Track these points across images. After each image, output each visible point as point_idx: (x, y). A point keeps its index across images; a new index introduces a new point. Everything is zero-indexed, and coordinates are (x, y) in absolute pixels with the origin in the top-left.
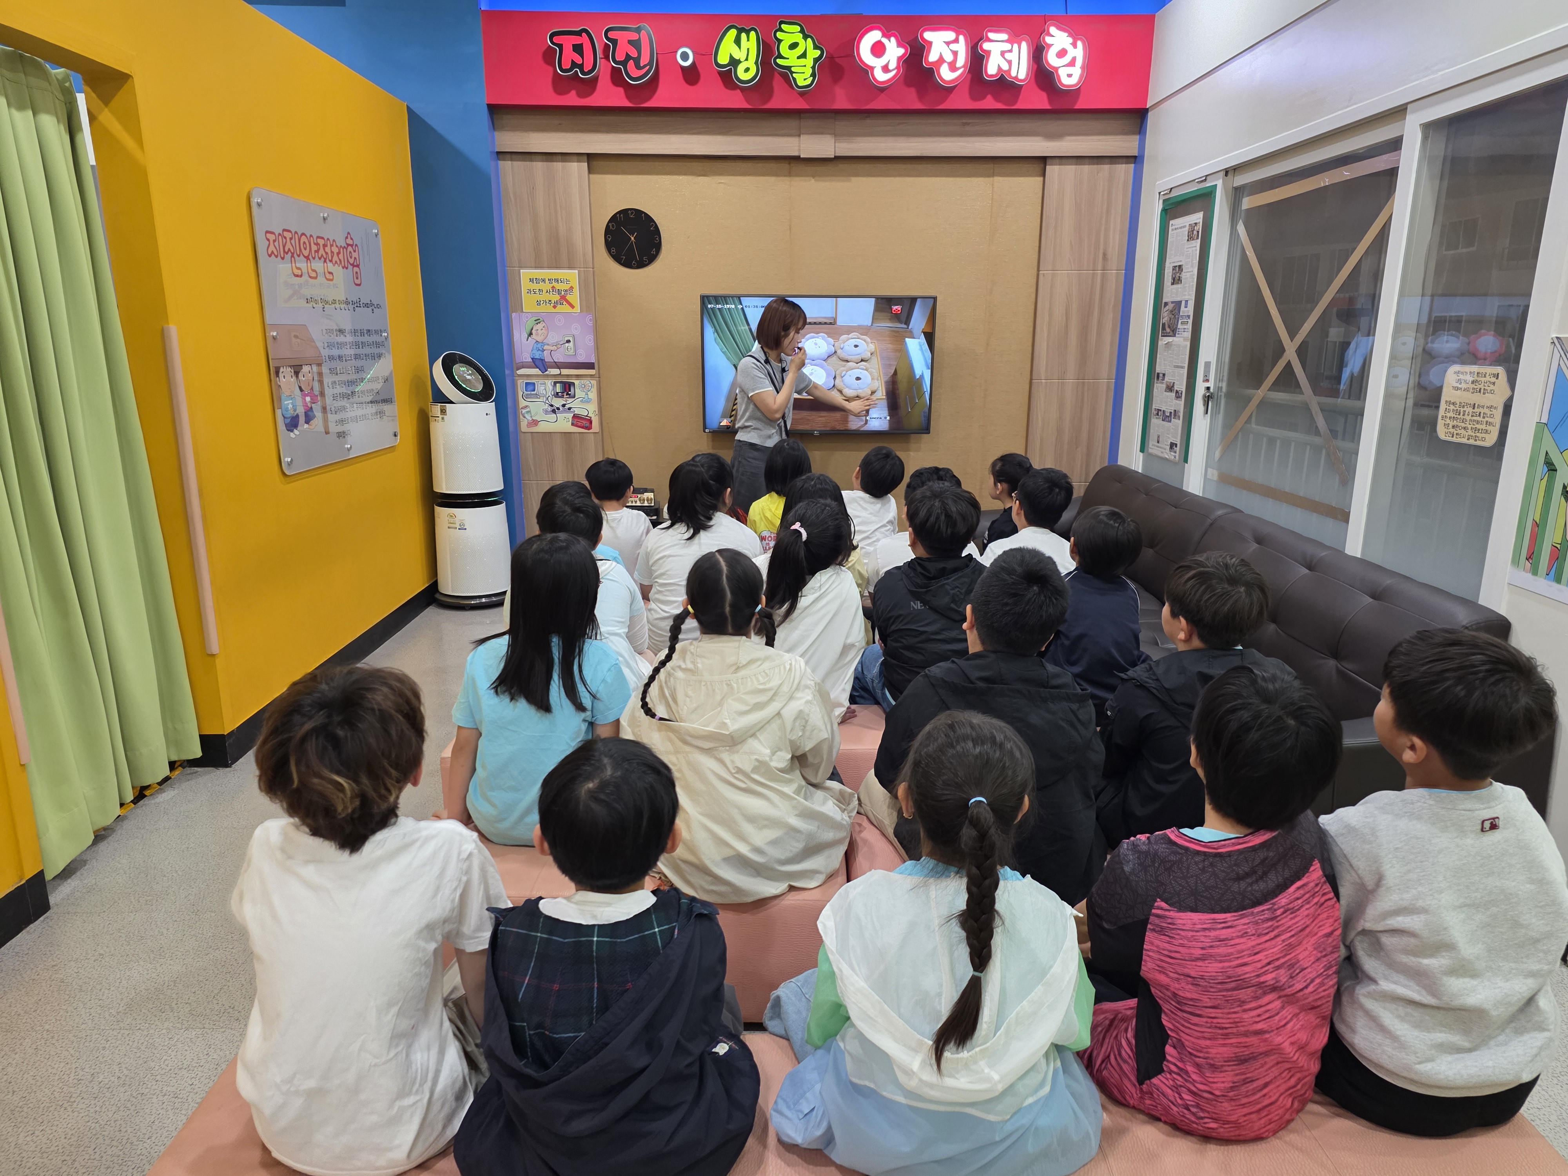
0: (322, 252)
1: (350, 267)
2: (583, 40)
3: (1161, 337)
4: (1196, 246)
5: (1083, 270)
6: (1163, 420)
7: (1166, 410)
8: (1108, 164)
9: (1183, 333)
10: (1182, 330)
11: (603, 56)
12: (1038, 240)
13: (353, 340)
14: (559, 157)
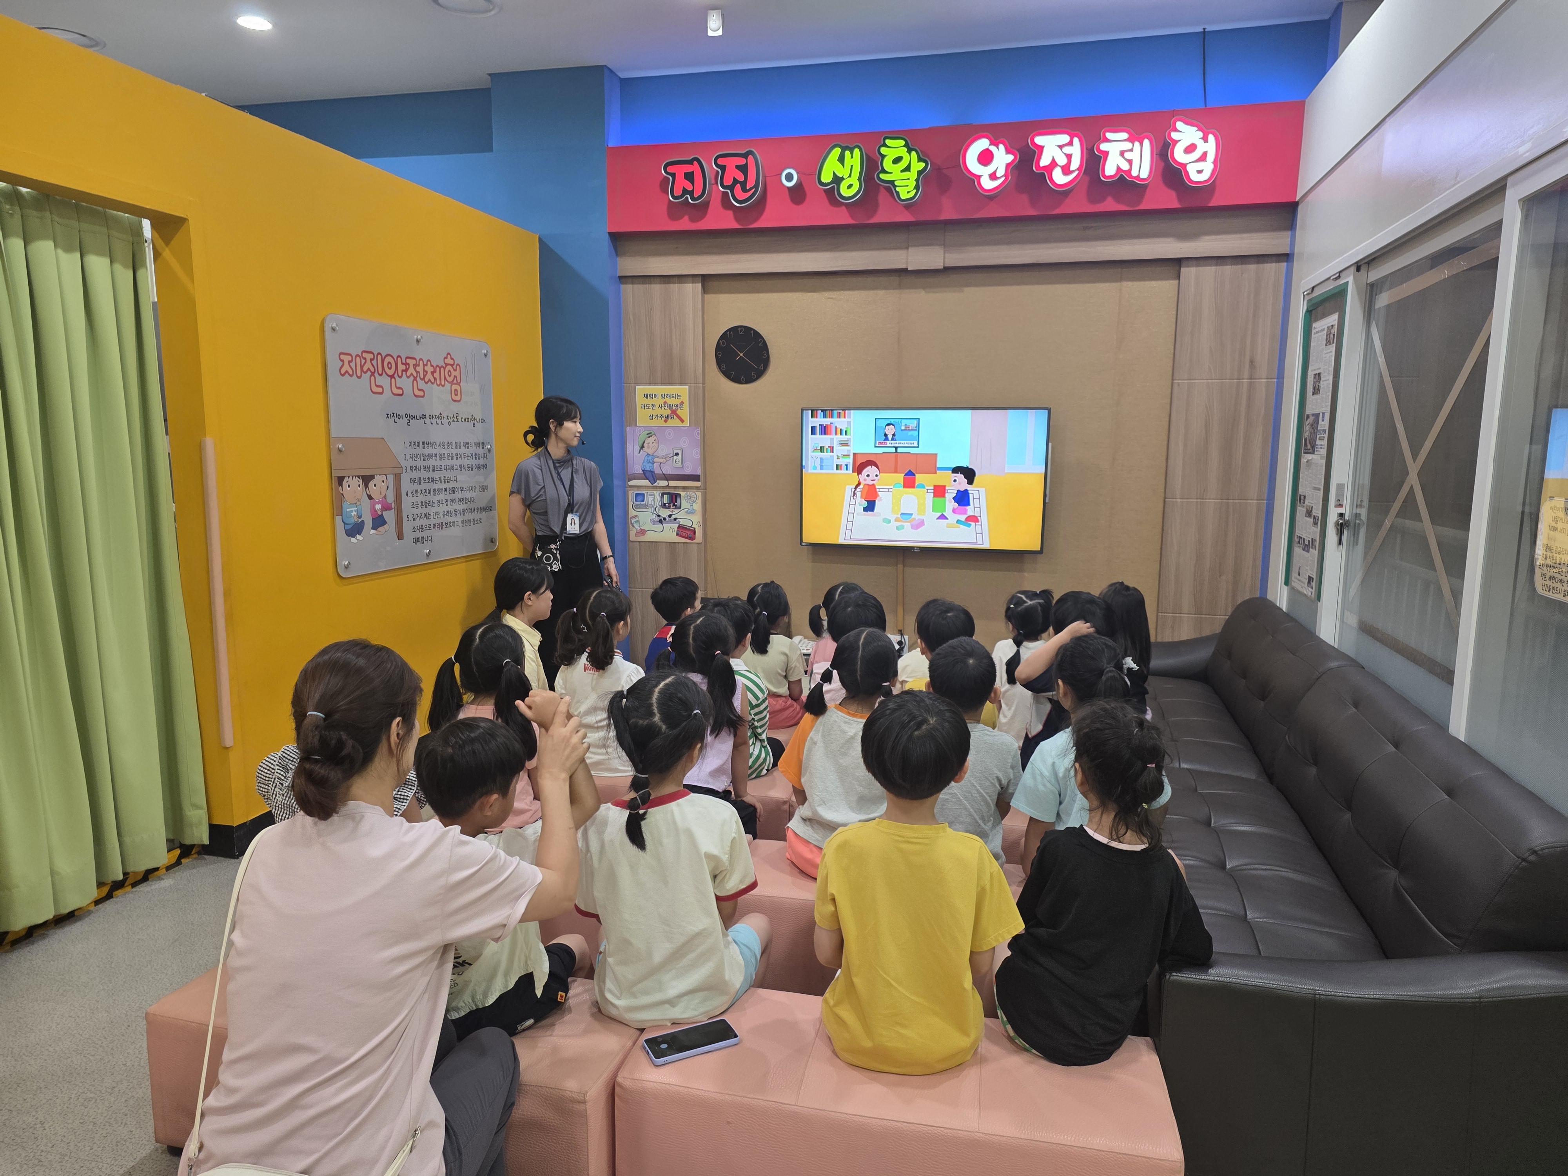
0: (411, 370)
1: (448, 385)
2: (696, 167)
3: (1303, 454)
4: (1332, 352)
5: (1226, 379)
6: (1303, 550)
7: (1305, 538)
8: (1254, 264)
9: (1320, 450)
10: (1320, 447)
11: (713, 182)
12: (1173, 347)
13: (446, 452)
14: (676, 279)
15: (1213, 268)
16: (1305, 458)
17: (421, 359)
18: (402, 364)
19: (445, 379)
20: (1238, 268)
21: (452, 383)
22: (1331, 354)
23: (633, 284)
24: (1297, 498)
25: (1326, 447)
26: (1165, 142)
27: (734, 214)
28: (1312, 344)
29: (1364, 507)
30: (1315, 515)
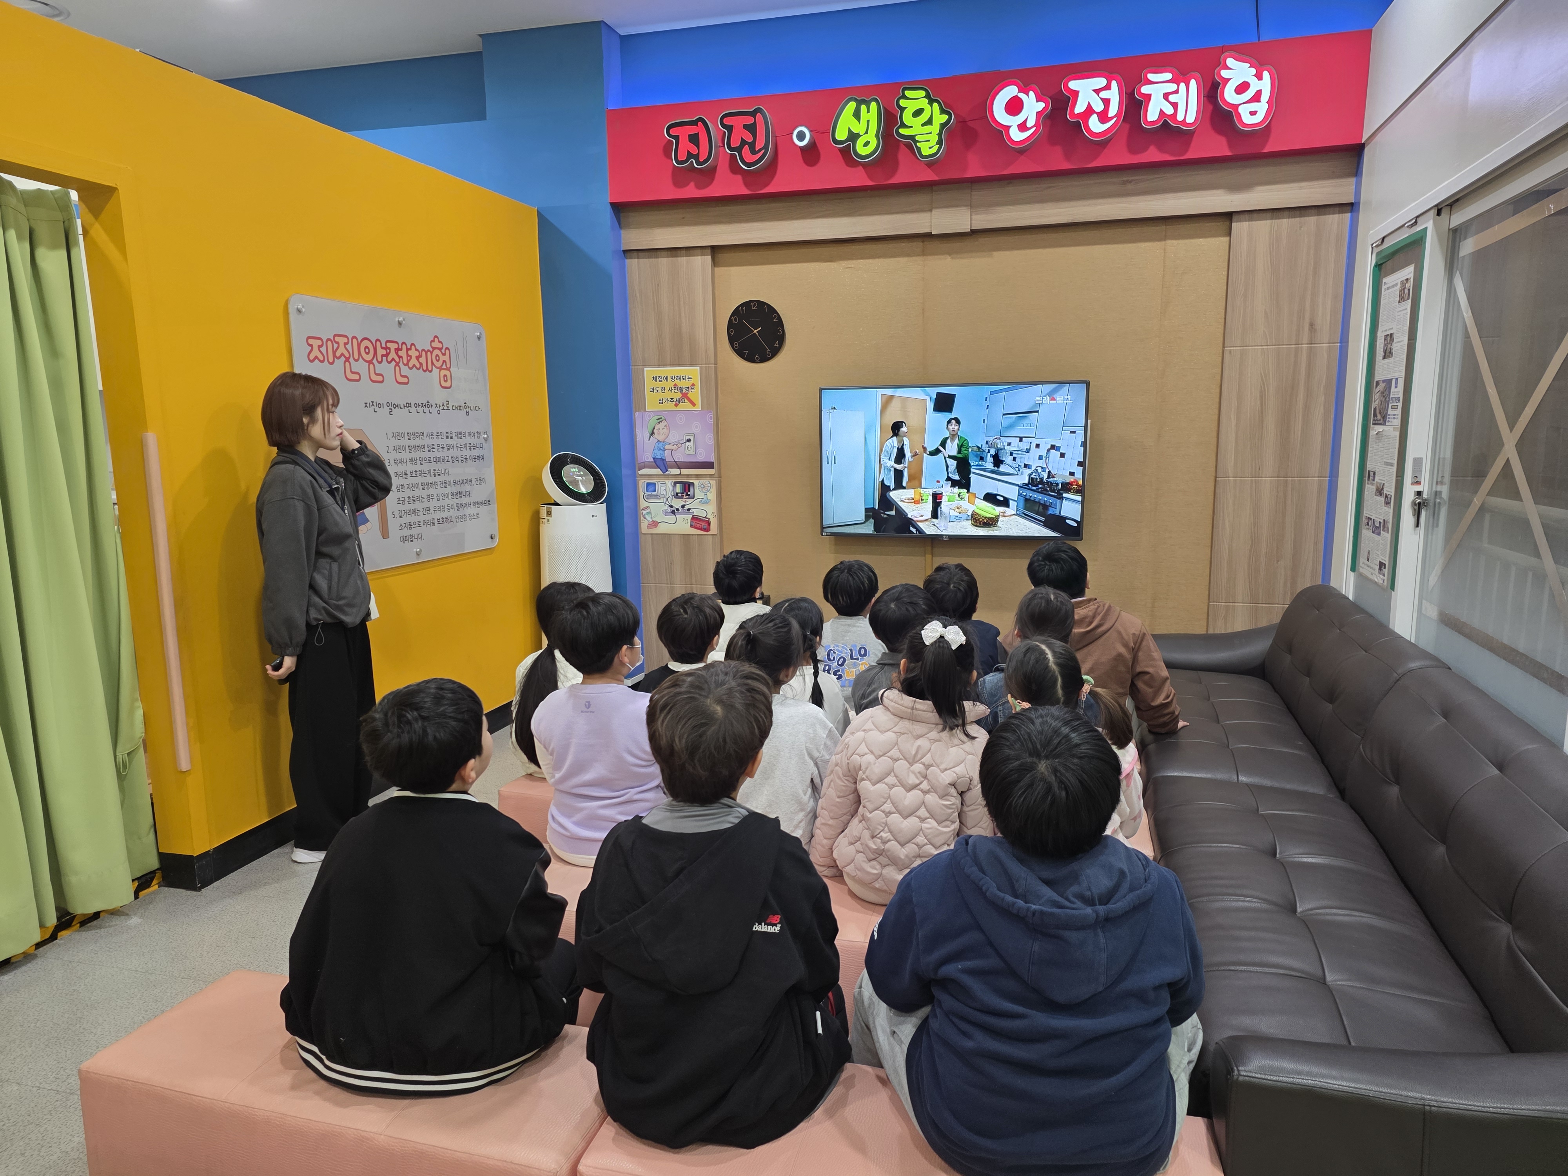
0: (393, 355)
1: (436, 371)
2: (699, 129)
3: (1372, 426)
4: (1406, 309)
5: (1283, 345)
6: (1373, 532)
7: (1376, 519)
8: (1315, 216)
9: (1393, 420)
10: (1393, 417)
11: (720, 144)
12: (1224, 311)
13: (435, 442)
14: (684, 252)
15: (1268, 222)
16: (1375, 430)
17: (403, 343)
18: (382, 348)
19: (432, 363)
20: (1296, 221)
21: (441, 368)
22: (1405, 312)
23: (638, 258)
24: (1364, 475)
25: (1400, 417)
26: (1213, 83)
27: (743, 179)
28: (1383, 302)
29: (1445, 484)
30: (1388, 493)
